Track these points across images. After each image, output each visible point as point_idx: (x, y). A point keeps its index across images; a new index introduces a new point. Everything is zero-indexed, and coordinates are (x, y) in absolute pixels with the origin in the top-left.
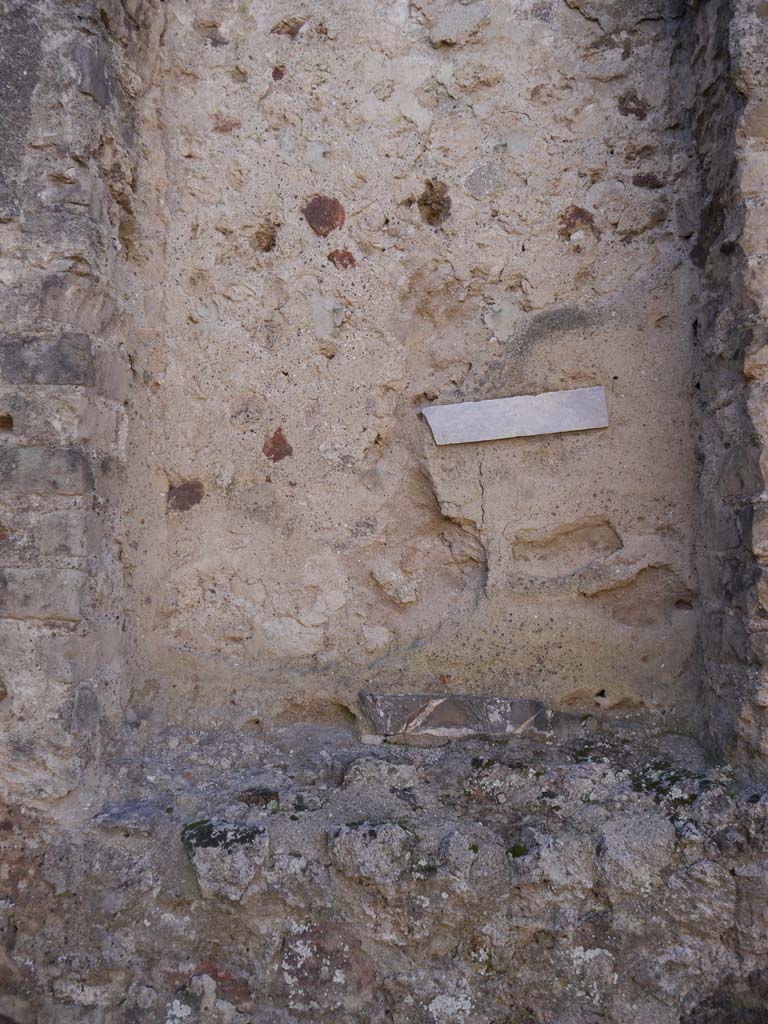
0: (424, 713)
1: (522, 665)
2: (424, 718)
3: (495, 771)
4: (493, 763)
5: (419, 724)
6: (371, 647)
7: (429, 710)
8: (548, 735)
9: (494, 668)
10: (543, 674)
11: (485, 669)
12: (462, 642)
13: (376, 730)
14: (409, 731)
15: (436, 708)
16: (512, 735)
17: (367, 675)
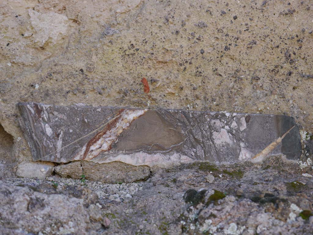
0: (113, 130)
1: (263, 65)
2: (113, 138)
3: (228, 208)
4: (223, 197)
5: (105, 146)
6: (41, 40)
7: (122, 125)
8: (303, 165)
9: (221, 70)
10: (293, 78)
11: (208, 71)
12: (173, 28)
13: (39, 154)
14: (89, 157)
15: (133, 123)
16: (249, 164)
17: (31, 77)
